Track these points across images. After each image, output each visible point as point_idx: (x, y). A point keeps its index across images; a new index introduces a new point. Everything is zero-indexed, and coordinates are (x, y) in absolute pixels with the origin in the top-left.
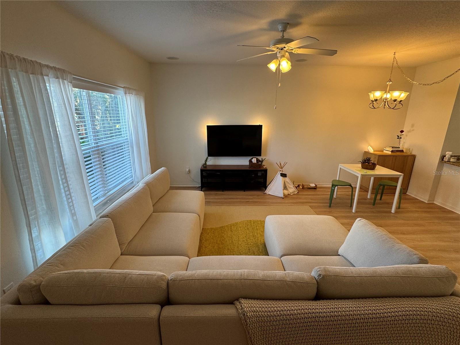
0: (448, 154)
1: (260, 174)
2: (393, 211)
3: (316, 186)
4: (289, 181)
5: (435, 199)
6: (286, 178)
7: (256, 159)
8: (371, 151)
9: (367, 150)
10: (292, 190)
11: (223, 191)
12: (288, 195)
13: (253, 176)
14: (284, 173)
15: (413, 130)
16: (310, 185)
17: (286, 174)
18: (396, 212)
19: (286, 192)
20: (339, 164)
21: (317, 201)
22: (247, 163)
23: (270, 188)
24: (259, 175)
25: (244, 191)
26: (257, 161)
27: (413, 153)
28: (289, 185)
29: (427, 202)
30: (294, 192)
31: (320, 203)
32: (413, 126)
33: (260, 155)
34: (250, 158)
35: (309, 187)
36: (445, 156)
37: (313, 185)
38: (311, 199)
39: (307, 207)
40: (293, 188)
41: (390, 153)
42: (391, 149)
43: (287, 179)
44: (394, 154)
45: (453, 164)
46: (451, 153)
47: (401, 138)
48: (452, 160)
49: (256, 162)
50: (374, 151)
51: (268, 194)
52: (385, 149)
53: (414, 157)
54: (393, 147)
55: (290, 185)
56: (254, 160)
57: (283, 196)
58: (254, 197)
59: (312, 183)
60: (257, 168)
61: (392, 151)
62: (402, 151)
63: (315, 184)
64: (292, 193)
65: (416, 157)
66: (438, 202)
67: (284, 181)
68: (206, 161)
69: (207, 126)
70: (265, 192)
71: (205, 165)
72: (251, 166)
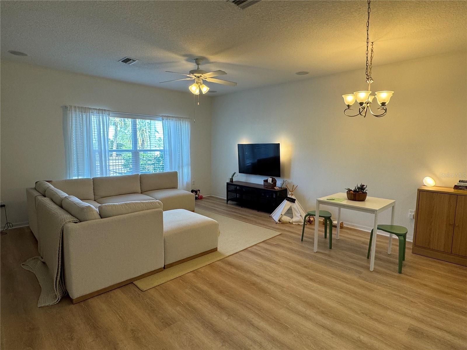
6: (294, 204)
7: (271, 179)
10: (297, 218)
12: (290, 223)
13: (268, 196)
14: (292, 198)
17: (295, 200)
23: (276, 213)
28: (295, 212)
30: (299, 222)
40: (299, 217)
49: (271, 182)
64: (295, 222)
67: (291, 206)
68: (233, 176)
69: (238, 144)
70: (271, 215)
71: (232, 180)
72: (264, 185)
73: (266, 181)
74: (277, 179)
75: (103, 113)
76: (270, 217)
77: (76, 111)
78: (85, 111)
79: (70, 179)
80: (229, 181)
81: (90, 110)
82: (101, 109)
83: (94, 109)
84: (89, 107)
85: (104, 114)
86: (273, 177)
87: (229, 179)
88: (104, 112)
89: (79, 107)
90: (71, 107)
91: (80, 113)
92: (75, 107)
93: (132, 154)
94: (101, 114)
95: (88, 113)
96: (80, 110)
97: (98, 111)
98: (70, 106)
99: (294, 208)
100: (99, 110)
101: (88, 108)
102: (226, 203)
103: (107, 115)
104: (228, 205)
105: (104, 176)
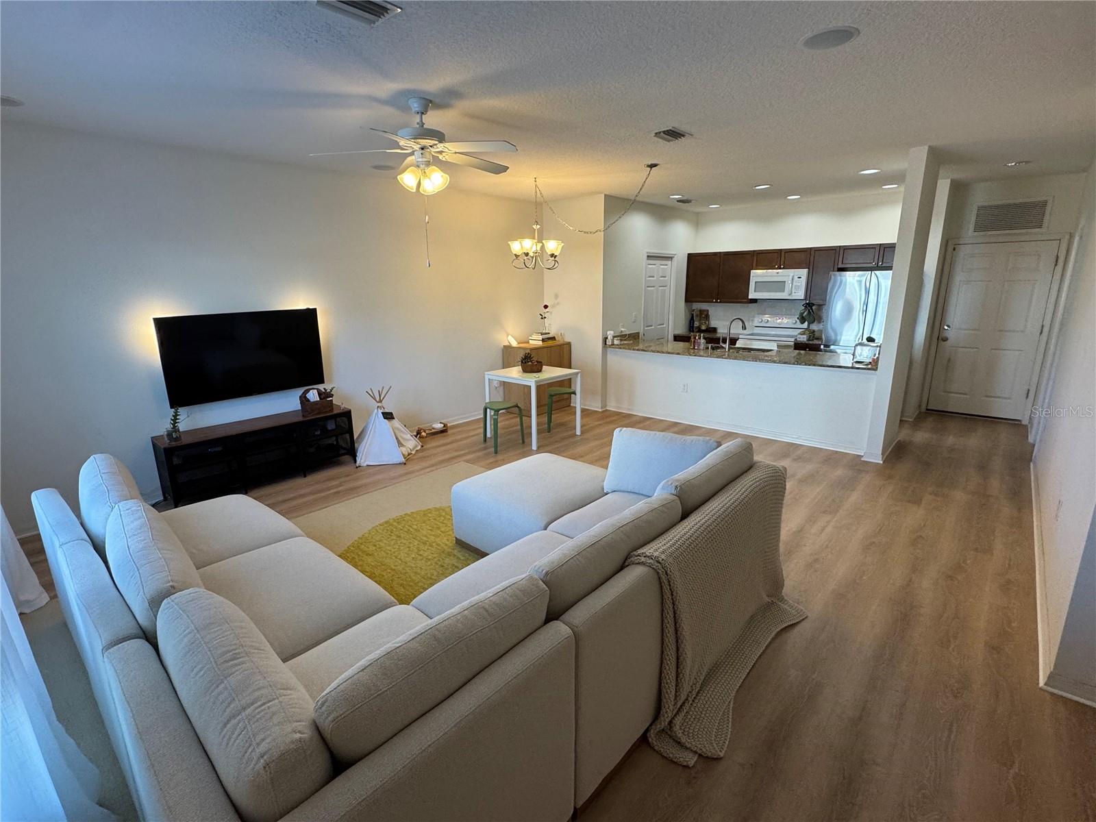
0: (610, 334)
1: (331, 426)
2: (578, 432)
3: (444, 426)
4: (400, 427)
5: (608, 404)
6: (394, 420)
7: (316, 390)
8: (514, 344)
9: (507, 344)
10: (411, 443)
12: (409, 454)
14: (386, 411)
15: (558, 304)
16: (434, 426)
17: (392, 413)
18: (583, 432)
19: (404, 450)
20: (486, 373)
21: (467, 451)
22: (296, 406)
23: (366, 452)
24: (329, 429)
26: (320, 394)
27: (567, 340)
28: (402, 435)
29: (600, 410)
30: (416, 446)
31: (474, 452)
32: (556, 296)
33: (323, 382)
34: (300, 391)
35: (433, 431)
36: (607, 338)
37: (439, 426)
38: (456, 451)
39: (462, 466)
40: (410, 439)
41: (541, 343)
42: (541, 337)
44: (546, 344)
45: (620, 347)
46: (612, 332)
47: (545, 318)
48: (616, 342)
49: (319, 399)
50: (519, 343)
51: (365, 465)
52: (530, 338)
53: (569, 344)
54: (542, 334)
55: (404, 433)
56: (313, 396)
57: (403, 460)
58: (342, 480)
59: (435, 422)
60: (326, 412)
61: (543, 340)
62: (554, 338)
63: (441, 423)
64: (414, 449)
65: (572, 344)
66: (612, 407)
68: (175, 420)
71: (175, 434)
72: (304, 410)
73: (304, 399)
74: (325, 387)
76: (357, 467)
86: (317, 387)
99: (397, 429)
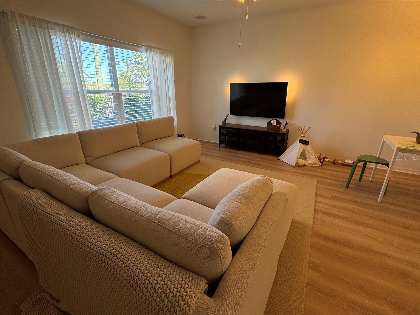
1: (279, 138)
3: (353, 163)
6: (308, 146)
7: (276, 120)
10: (312, 160)
11: (238, 151)
12: (305, 165)
13: (271, 139)
14: (305, 140)
16: (345, 161)
17: (309, 142)
19: (302, 162)
22: (266, 125)
23: (285, 155)
24: (277, 139)
25: (259, 154)
26: (277, 122)
28: (309, 154)
30: (315, 164)
34: (270, 119)
35: (344, 163)
37: (350, 162)
40: (315, 159)
43: (308, 148)
51: (281, 160)
56: (274, 122)
57: (294, 165)
59: (350, 159)
64: (311, 164)
67: (304, 149)
68: (226, 118)
69: (231, 84)
70: (279, 158)
71: (224, 123)
72: (268, 128)
73: (269, 123)
74: (281, 121)
75: (69, 33)
76: (277, 159)
77: (23, 23)
78: (40, 26)
79: (38, 138)
80: (222, 124)
81: (49, 25)
82: (66, 24)
83: (55, 23)
84: (46, 19)
85: (72, 34)
86: (278, 119)
87: (222, 122)
88: (70, 30)
89: (28, 17)
90: (13, 14)
91: (33, 28)
92: (21, 15)
93: (114, 96)
94: (67, 34)
95: (47, 31)
96: (31, 23)
97: (61, 28)
98: (11, 12)
99: (308, 151)
100: (62, 25)
101: (44, 20)
102: (218, 147)
103: (76, 37)
104: (221, 148)
105: (88, 129)
